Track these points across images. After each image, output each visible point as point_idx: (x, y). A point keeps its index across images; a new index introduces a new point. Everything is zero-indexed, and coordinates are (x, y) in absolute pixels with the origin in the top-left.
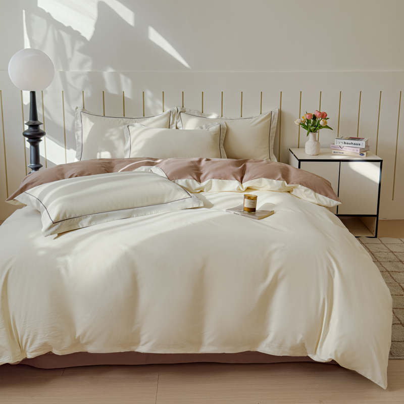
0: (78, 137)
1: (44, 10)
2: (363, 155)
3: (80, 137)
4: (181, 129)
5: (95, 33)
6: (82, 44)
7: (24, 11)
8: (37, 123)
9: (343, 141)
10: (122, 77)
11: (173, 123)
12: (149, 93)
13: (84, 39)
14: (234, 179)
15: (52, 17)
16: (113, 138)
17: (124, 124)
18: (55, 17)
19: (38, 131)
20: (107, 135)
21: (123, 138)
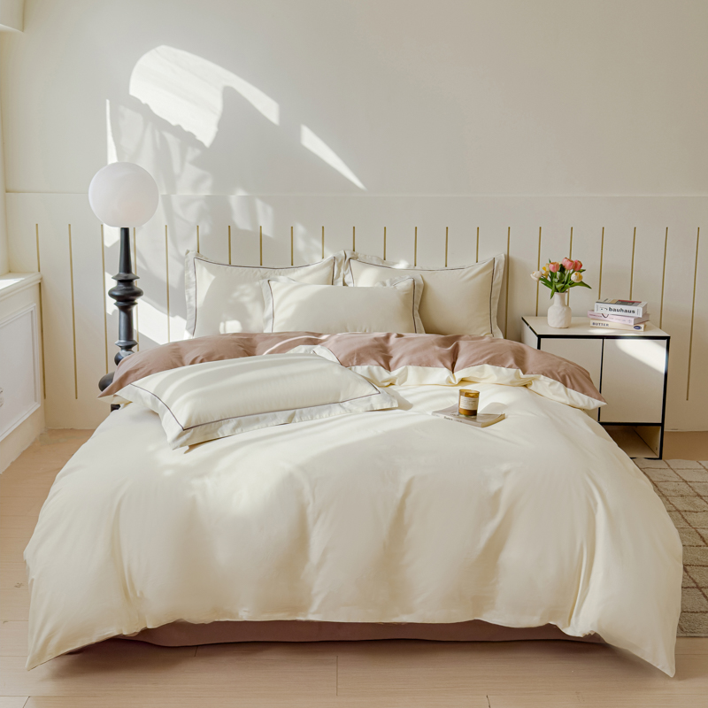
0: (190, 298)
1: (139, 101)
2: (639, 328)
3: (193, 298)
4: (351, 285)
5: (218, 135)
6: (198, 152)
7: (108, 101)
8: (130, 277)
9: (608, 306)
10: (259, 204)
11: (338, 276)
12: (300, 229)
13: (200, 144)
14: (441, 365)
15: (151, 111)
16: (246, 299)
17: (263, 278)
18: (156, 111)
19: (132, 289)
20: (236, 294)
21: (261, 299)
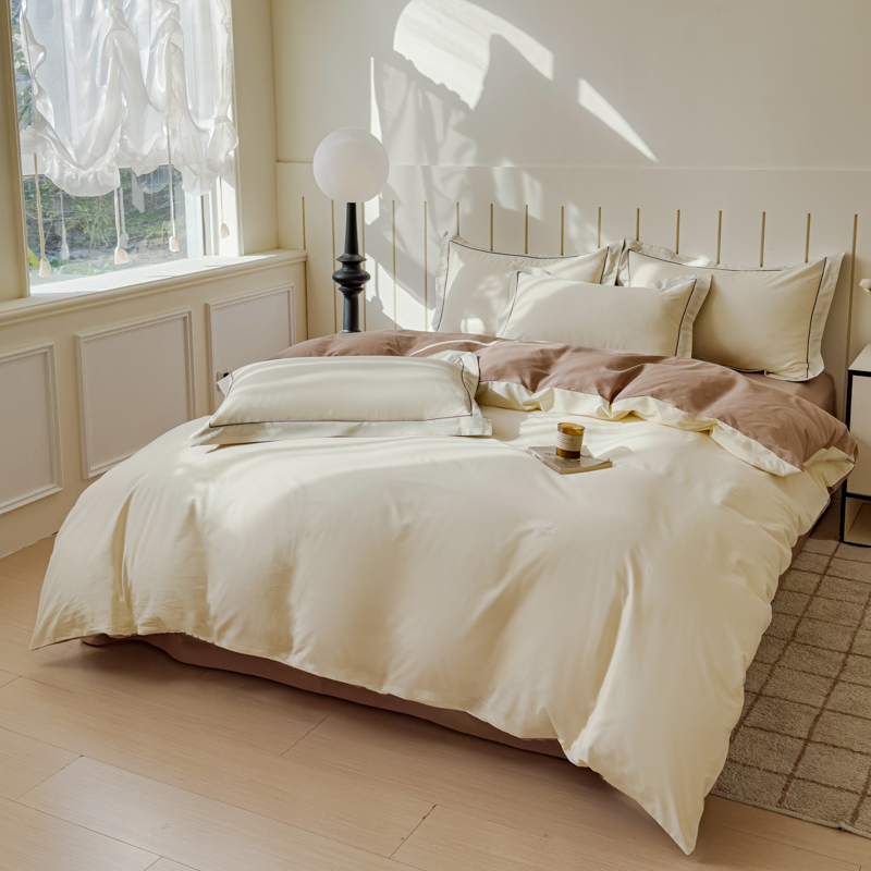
0: (439, 287)
1: (403, 57)
3: (442, 288)
5: (484, 94)
6: (462, 115)
7: (372, 59)
8: (356, 258)
10: (526, 178)
11: (611, 271)
12: (573, 211)
13: (464, 106)
14: (596, 392)
15: (414, 68)
16: (491, 293)
17: (515, 268)
18: (420, 69)
19: (358, 273)
20: (482, 287)
21: (507, 293)
